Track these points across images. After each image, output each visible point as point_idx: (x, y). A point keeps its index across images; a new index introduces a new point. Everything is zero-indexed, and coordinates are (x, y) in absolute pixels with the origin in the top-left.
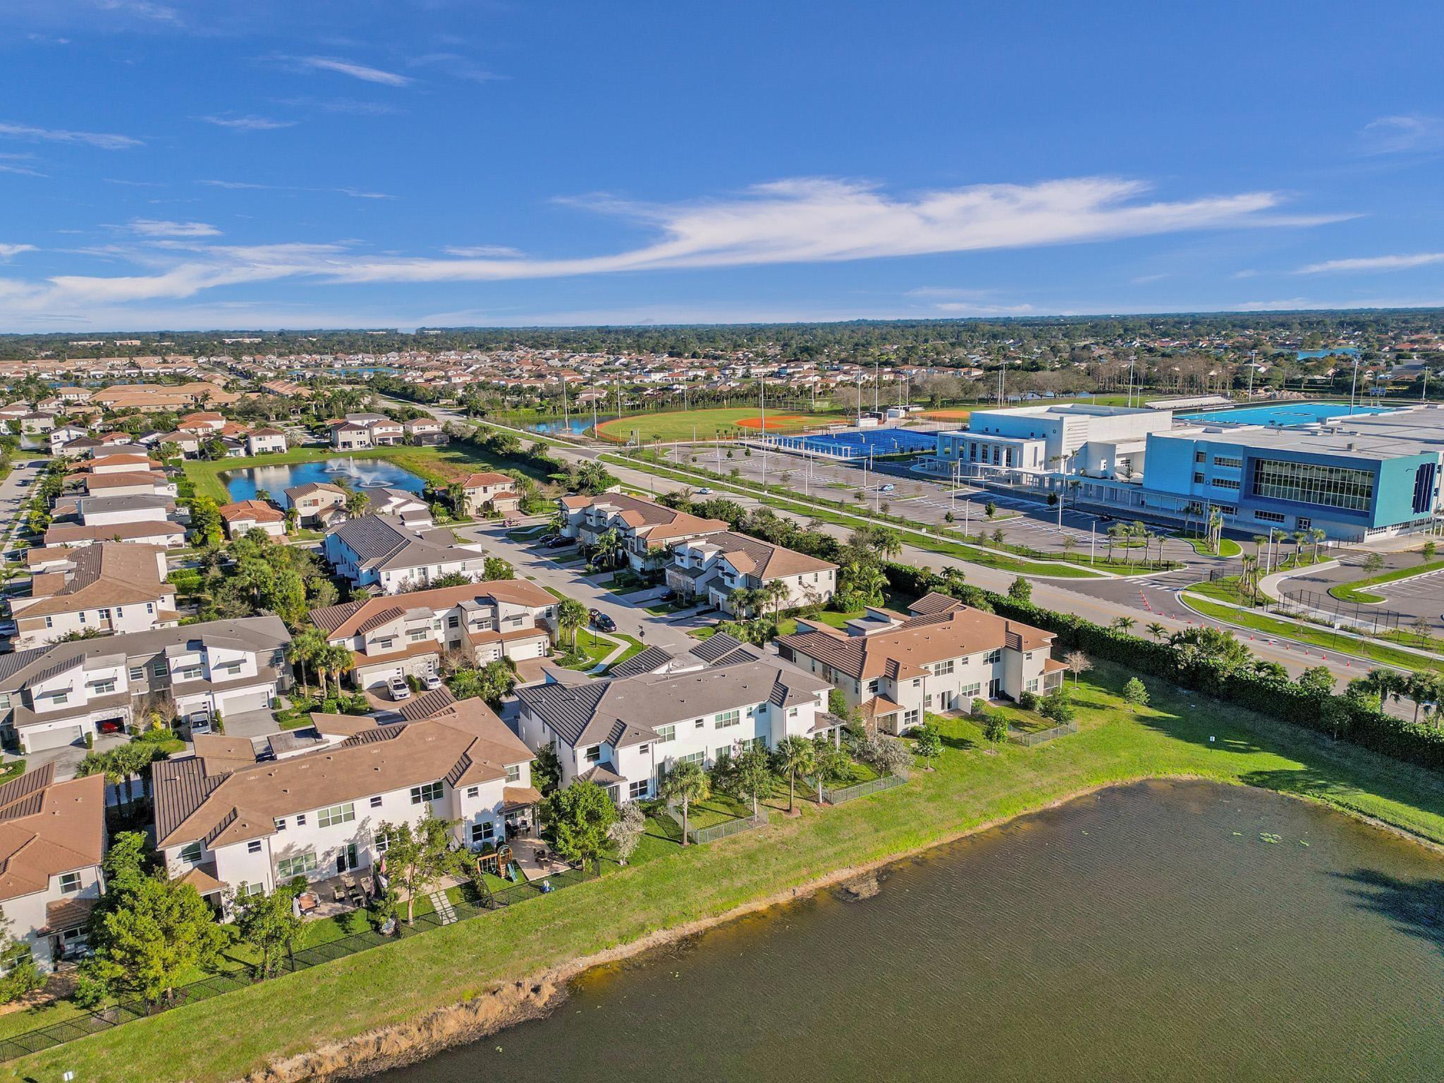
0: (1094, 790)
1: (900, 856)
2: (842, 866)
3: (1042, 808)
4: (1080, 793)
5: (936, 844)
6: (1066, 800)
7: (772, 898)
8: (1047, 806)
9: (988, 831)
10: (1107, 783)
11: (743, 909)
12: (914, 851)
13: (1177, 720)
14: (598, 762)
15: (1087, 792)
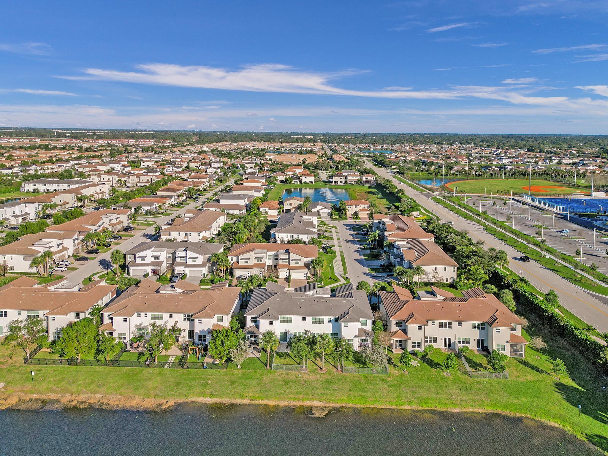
0: (487, 412)
1: (350, 405)
2: (320, 400)
3: (446, 410)
4: (477, 410)
5: (373, 406)
6: (464, 410)
7: (279, 402)
8: (450, 410)
9: (405, 410)
10: (499, 411)
11: (264, 402)
12: (359, 406)
13: (582, 391)
14: (256, 324)
15: (480, 411)
